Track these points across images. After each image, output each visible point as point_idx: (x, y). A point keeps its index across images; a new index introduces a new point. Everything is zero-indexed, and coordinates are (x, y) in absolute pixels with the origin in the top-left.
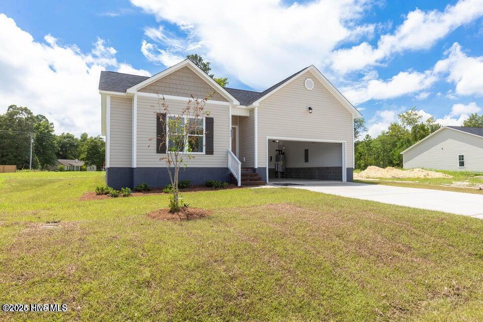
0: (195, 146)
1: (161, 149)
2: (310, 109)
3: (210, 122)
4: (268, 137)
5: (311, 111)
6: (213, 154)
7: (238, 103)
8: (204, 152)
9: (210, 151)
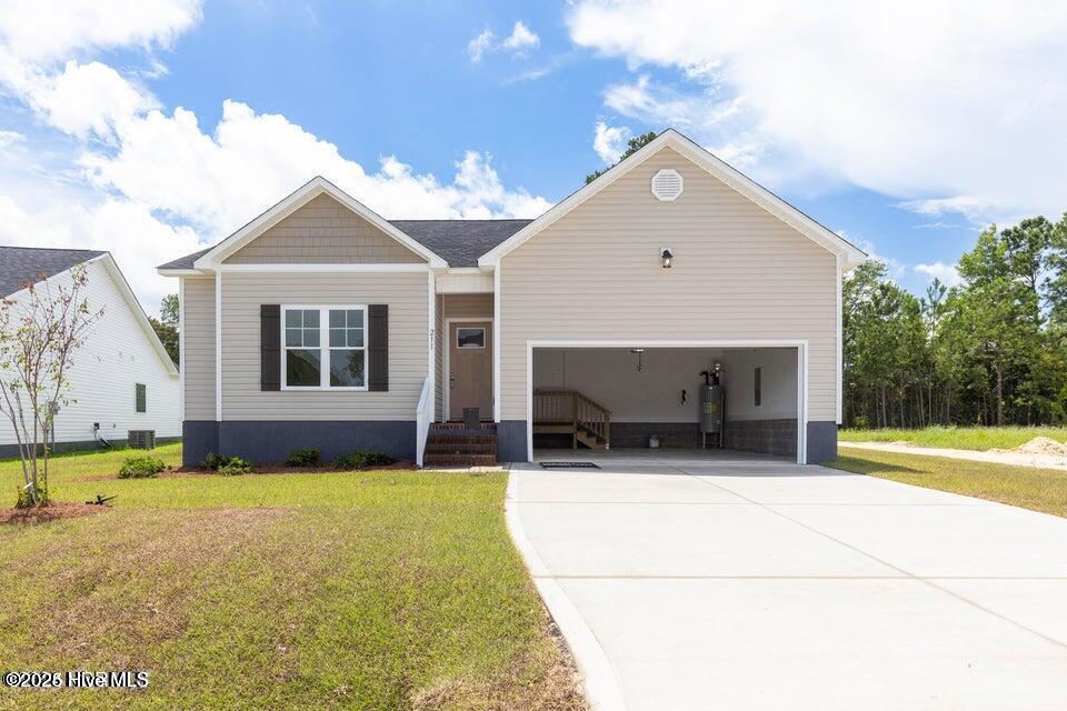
0: (347, 372)
1: (270, 382)
2: (667, 255)
3: (379, 314)
4: (531, 344)
5: (668, 262)
6: (387, 390)
7: (443, 264)
8: (366, 387)
9: (380, 383)
